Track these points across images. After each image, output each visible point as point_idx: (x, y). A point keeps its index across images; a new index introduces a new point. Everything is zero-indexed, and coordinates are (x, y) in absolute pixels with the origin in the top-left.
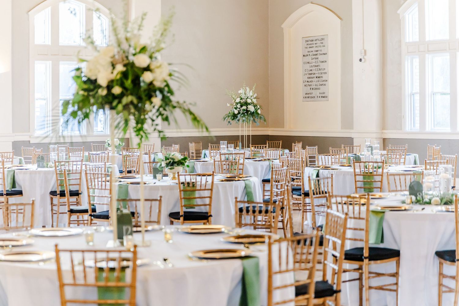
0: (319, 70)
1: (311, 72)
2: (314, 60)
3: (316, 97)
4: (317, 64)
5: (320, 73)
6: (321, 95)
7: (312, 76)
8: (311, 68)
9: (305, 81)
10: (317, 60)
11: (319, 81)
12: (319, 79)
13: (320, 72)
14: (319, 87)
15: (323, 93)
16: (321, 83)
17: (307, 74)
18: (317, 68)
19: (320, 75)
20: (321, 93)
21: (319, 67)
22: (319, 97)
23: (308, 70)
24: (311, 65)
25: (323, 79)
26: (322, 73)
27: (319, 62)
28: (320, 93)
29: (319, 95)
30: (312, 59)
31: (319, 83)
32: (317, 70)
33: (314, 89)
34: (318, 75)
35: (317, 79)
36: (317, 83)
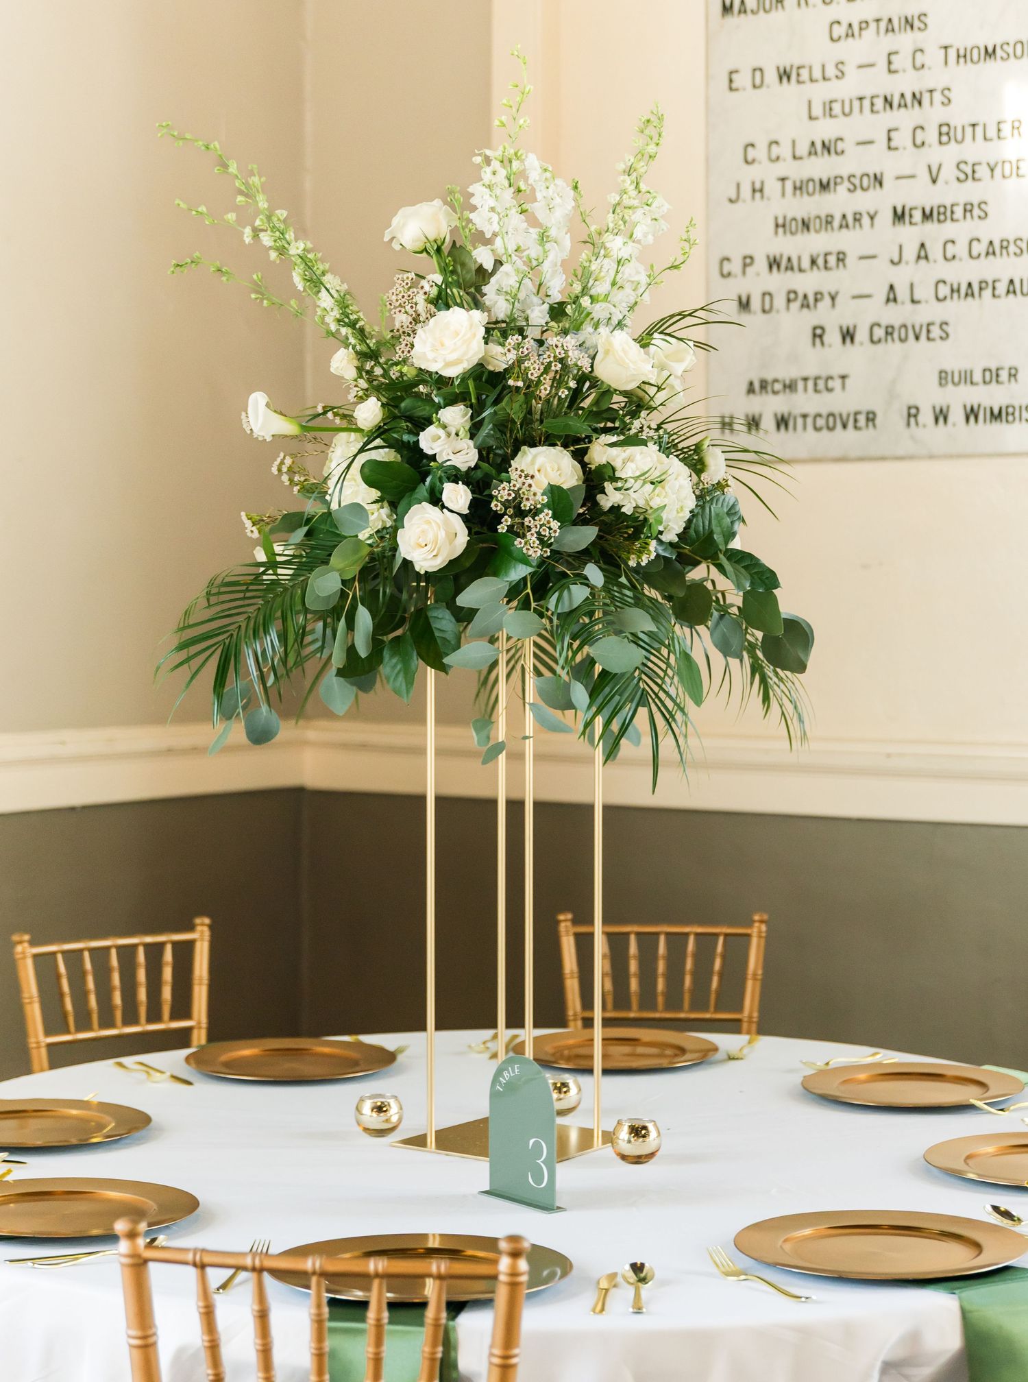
0: (931, 135)
1: (821, 167)
2: (871, 45)
3: (892, 419)
4: (906, 83)
5: (948, 173)
6: (958, 398)
7: (839, 202)
8: (826, 129)
9: (748, 261)
10: (905, 41)
11: (935, 251)
12: (934, 233)
13: (948, 155)
14: (928, 312)
15: (992, 376)
16: (965, 272)
17: (773, 187)
18: (904, 119)
19: (949, 193)
20: (967, 378)
21: (933, 115)
22: (926, 417)
23: (784, 150)
24: (820, 93)
25: (990, 231)
26: (982, 171)
27: (933, 56)
28: (944, 377)
29: (929, 396)
30: (839, 31)
31: (941, 269)
32: (899, 139)
33: (862, 335)
34: (920, 195)
35: (910, 235)
36: (901, 277)
